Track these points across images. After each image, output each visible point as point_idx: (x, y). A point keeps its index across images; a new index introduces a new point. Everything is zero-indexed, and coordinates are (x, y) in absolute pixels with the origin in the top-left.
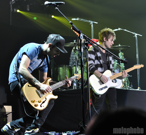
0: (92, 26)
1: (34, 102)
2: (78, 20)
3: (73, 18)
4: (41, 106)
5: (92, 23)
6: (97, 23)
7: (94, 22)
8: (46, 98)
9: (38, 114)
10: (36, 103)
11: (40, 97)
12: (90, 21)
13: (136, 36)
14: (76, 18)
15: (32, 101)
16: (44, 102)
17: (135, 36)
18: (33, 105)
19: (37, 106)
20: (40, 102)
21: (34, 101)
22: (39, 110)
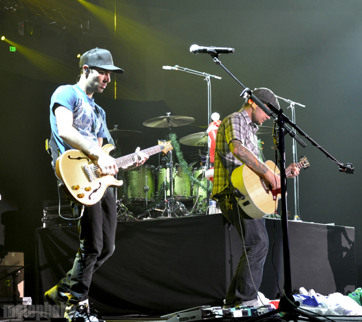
0: (209, 84)
1: (76, 189)
2: (177, 69)
3: (166, 65)
4: (90, 198)
5: (209, 77)
6: (220, 78)
7: (213, 76)
8: (100, 183)
9: (84, 213)
10: (81, 191)
11: (90, 181)
12: (204, 73)
13: (293, 108)
14: (173, 66)
15: (73, 188)
16: (95, 191)
17: (291, 106)
18: (74, 194)
19: (82, 197)
20: (88, 190)
21: (78, 186)
22: (85, 205)
